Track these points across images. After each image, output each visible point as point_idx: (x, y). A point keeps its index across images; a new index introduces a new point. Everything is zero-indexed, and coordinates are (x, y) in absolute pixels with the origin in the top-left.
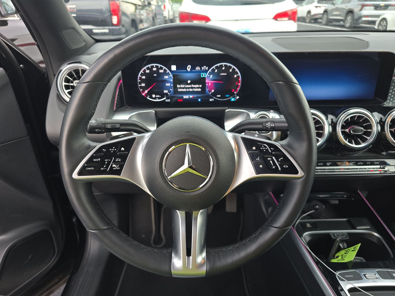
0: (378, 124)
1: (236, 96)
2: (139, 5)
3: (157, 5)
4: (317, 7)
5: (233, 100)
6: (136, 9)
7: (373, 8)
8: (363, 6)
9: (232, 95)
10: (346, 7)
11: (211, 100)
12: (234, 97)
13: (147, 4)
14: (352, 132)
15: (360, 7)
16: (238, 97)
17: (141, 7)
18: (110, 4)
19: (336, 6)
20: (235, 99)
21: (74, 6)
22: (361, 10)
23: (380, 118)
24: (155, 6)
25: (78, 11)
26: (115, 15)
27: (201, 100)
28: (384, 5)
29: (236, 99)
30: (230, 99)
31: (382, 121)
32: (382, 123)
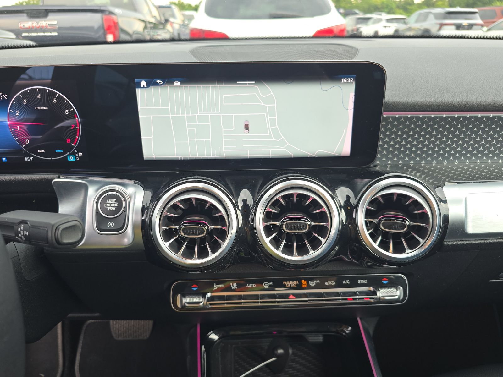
0: (342, 209)
1: (76, 151)
2: (150, 23)
3: (183, 24)
4: (385, 27)
5: (71, 158)
6: (145, 28)
7: (454, 27)
8: (442, 25)
9: (68, 149)
10: (421, 27)
11: (27, 159)
12: (73, 154)
13: (164, 22)
14: (284, 228)
15: (438, 27)
16: (80, 154)
17: (152, 25)
18: (104, 20)
19: (409, 26)
20: (76, 157)
21: (55, 22)
22: (440, 29)
23: (345, 196)
24: (180, 25)
25: (60, 28)
26: (111, 33)
27: (7, 159)
28: (467, 24)
29: (78, 157)
30: (66, 156)
31: (350, 205)
32: (349, 208)
